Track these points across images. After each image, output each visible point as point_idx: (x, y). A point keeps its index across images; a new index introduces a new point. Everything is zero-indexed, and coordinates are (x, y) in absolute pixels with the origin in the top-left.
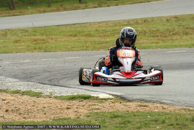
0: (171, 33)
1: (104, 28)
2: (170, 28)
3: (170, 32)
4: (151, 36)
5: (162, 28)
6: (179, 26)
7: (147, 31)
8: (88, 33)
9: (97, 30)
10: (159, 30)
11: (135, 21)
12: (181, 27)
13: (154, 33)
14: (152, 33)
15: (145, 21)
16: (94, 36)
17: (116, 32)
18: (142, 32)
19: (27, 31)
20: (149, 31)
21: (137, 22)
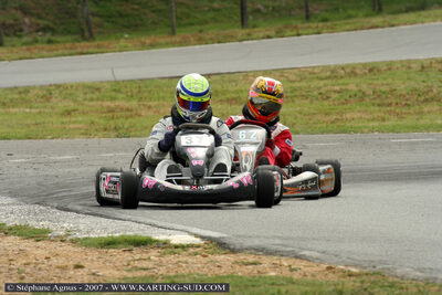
0: (422, 98)
2: (421, 86)
3: (419, 96)
4: (373, 104)
5: (403, 86)
7: (369, 92)
8: (234, 95)
10: (394, 90)
11: (348, 70)
13: (383, 96)
14: (379, 96)
15: (372, 69)
17: (297, 93)
18: (355, 95)
19: (98, 89)
20: (374, 92)
21: (352, 72)
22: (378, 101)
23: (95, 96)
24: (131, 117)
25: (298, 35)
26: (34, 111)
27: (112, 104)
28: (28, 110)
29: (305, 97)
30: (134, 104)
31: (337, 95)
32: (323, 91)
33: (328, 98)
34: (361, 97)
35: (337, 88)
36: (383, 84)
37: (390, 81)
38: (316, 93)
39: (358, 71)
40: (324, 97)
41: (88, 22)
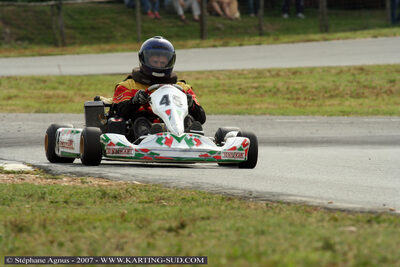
0: (328, 95)
1: (199, 82)
2: (330, 86)
3: (326, 92)
4: (284, 99)
5: (314, 85)
6: (351, 82)
7: (283, 89)
10: (306, 87)
11: (273, 73)
12: (355, 84)
13: (294, 92)
14: (291, 92)
15: (295, 72)
17: (220, 88)
18: (270, 91)
19: (44, 81)
20: (288, 88)
21: (277, 73)
22: (289, 96)
23: (39, 87)
24: (64, 102)
25: (241, 45)
27: (51, 93)
30: (71, 93)
31: (254, 91)
32: (243, 87)
33: (246, 92)
34: (275, 92)
35: (256, 85)
36: (297, 83)
37: (304, 81)
38: (236, 88)
39: (281, 73)
40: (243, 91)
41: (62, 33)
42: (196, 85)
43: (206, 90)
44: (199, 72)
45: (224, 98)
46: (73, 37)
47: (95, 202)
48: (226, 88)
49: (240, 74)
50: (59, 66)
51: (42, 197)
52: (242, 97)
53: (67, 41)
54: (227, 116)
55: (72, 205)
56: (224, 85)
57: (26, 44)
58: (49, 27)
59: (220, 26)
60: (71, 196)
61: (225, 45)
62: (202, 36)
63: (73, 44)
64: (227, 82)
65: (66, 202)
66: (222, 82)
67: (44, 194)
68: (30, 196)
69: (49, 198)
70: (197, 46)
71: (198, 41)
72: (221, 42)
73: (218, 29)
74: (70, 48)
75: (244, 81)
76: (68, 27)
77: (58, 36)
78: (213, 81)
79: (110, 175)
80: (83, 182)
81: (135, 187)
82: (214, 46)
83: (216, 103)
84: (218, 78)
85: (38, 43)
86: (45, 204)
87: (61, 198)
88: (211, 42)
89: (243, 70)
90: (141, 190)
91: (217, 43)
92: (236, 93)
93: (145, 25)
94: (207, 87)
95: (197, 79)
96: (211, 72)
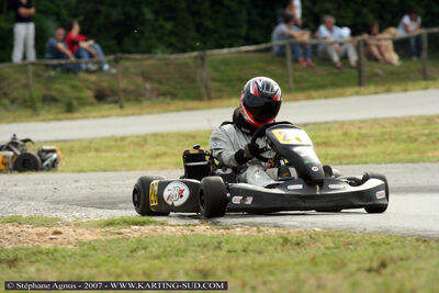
1: (364, 131)
8: (324, 140)
9: (345, 134)
16: (334, 146)
17: (387, 137)
19: (193, 137)
23: (188, 143)
25: (406, 90)
26: (125, 155)
28: (118, 155)
29: (394, 140)
31: (425, 139)
32: (412, 134)
33: (416, 140)
35: (427, 132)
38: (405, 137)
40: (412, 140)
41: (206, 87)
42: (360, 134)
43: (371, 139)
44: (362, 121)
45: (392, 147)
46: (220, 91)
47: (276, 249)
48: (393, 136)
49: (408, 121)
50: (209, 120)
51: (219, 247)
52: (412, 146)
53: (213, 94)
54: (399, 165)
55: (251, 254)
56: (390, 133)
57: (168, 99)
58: (193, 81)
59: (380, 72)
60: (249, 244)
61: (388, 91)
62: (360, 83)
63: (220, 97)
64: (394, 130)
65: (244, 251)
66: (389, 130)
67: (220, 243)
68: (205, 246)
69: (226, 247)
70: (357, 94)
71: (356, 89)
72: (383, 88)
73: (377, 75)
74: (217, 102)
75: (411, 129)
76: (214, 80)
77: (203, 90)
78: (377, 130)
79: (287, 223)
80: (259, 231)
81: (317, 234)
82: (376, 93)
83: (384, 153)
84: (383, 126)
85: (182, 99)
86: (222, 253)
87: (239, 247)
88: (372, 88)
89: (410, 117)
90: (325, 236)
91: (379, 89)
92: (405, 142)
93: (297, 74)
94: (372, 136)
95: (360, 128)
96: (376, 120)
